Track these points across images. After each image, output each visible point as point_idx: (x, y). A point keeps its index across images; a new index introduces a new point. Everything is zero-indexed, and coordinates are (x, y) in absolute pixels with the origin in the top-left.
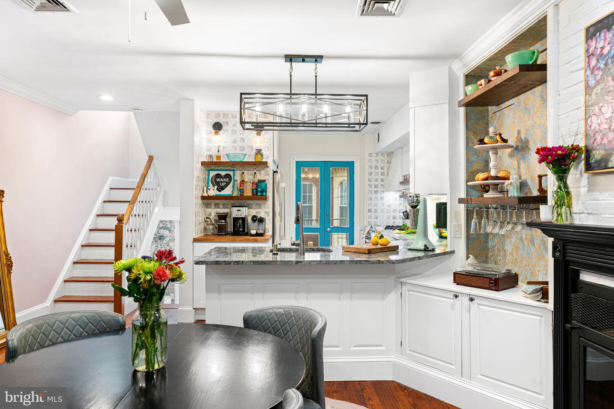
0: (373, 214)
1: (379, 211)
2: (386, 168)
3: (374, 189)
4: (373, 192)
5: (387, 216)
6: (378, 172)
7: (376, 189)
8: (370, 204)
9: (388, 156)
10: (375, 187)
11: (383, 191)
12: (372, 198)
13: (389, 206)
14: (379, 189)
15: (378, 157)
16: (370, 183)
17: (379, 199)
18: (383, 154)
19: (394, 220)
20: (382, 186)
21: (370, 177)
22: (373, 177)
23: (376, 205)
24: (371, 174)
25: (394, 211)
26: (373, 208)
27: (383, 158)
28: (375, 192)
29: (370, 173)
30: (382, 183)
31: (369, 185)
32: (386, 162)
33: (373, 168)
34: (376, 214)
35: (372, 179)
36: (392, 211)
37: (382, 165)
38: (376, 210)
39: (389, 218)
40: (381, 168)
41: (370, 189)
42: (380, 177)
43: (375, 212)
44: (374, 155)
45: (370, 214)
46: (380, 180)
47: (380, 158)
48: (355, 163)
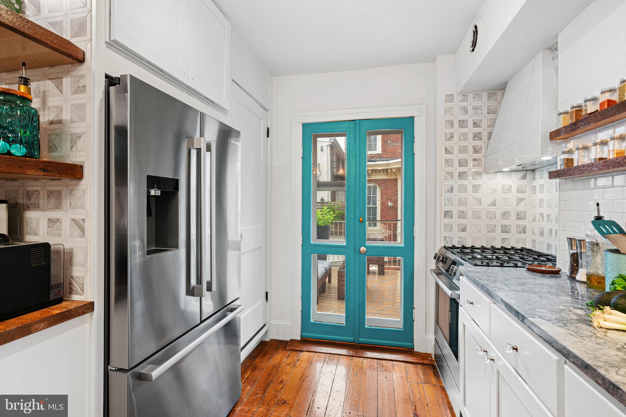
0: (455, 221)
1: (469, 215)
2: (484, 124)
3: (457, 169)
4: (456, 175)
5: (487, 225)
6: (467, 134)
7: (462, 169)
8: (450, 201)
9: (489, 98)
10: (460, 165)
11: (479, 174)
12: (452, 188)
13: (494, 204)
14: (471, 168)
15: (467, 101)
16: (449, 156)
17: (470, 188)
18: (477, 95)
19: (505, 235)
20: (476, 162)
21: (449, 144)
22: (455, 144)
23: (462, 202)
24: (452, 137)
25: (505, 215)
26: (455, 209)
27: (477, 103)
28: (460, 176)
29: (449, 137)
30: (476, 156)
31: (447, 161)
32: (485, 111)
33: (456, 124)
34: (462, 221)
35: (452, 147)
36: (499, 216)
37: (477, 118)
38: (462, 212)
39: (493, 231)
40: (475, 124)
41: (450, 169)
42: (471, 143)
43: (460, 217)
44: (457, 98)
45: (448, 221)
46: (471, 150)
47: (471, 102)
48: (416, 120)
